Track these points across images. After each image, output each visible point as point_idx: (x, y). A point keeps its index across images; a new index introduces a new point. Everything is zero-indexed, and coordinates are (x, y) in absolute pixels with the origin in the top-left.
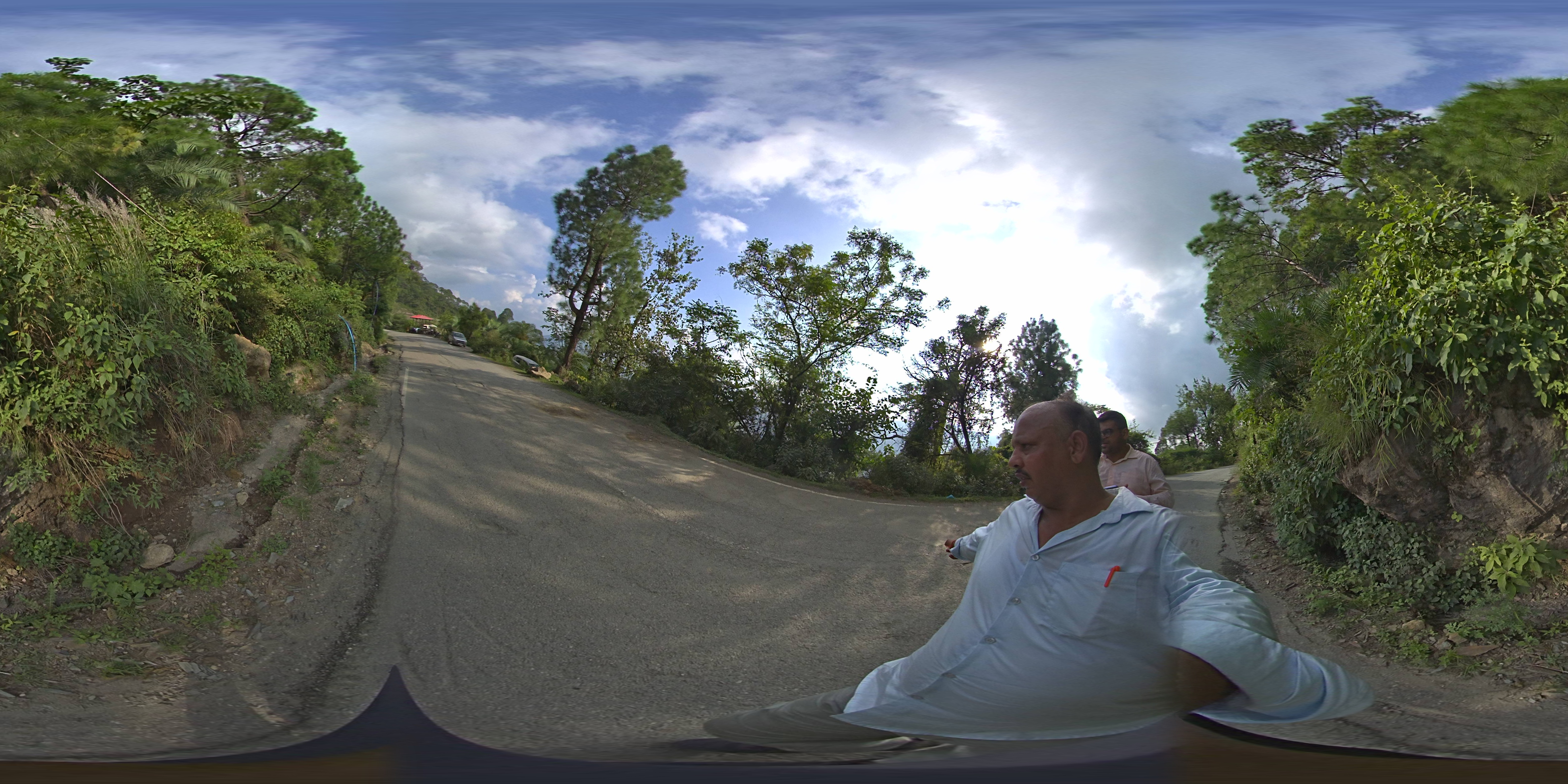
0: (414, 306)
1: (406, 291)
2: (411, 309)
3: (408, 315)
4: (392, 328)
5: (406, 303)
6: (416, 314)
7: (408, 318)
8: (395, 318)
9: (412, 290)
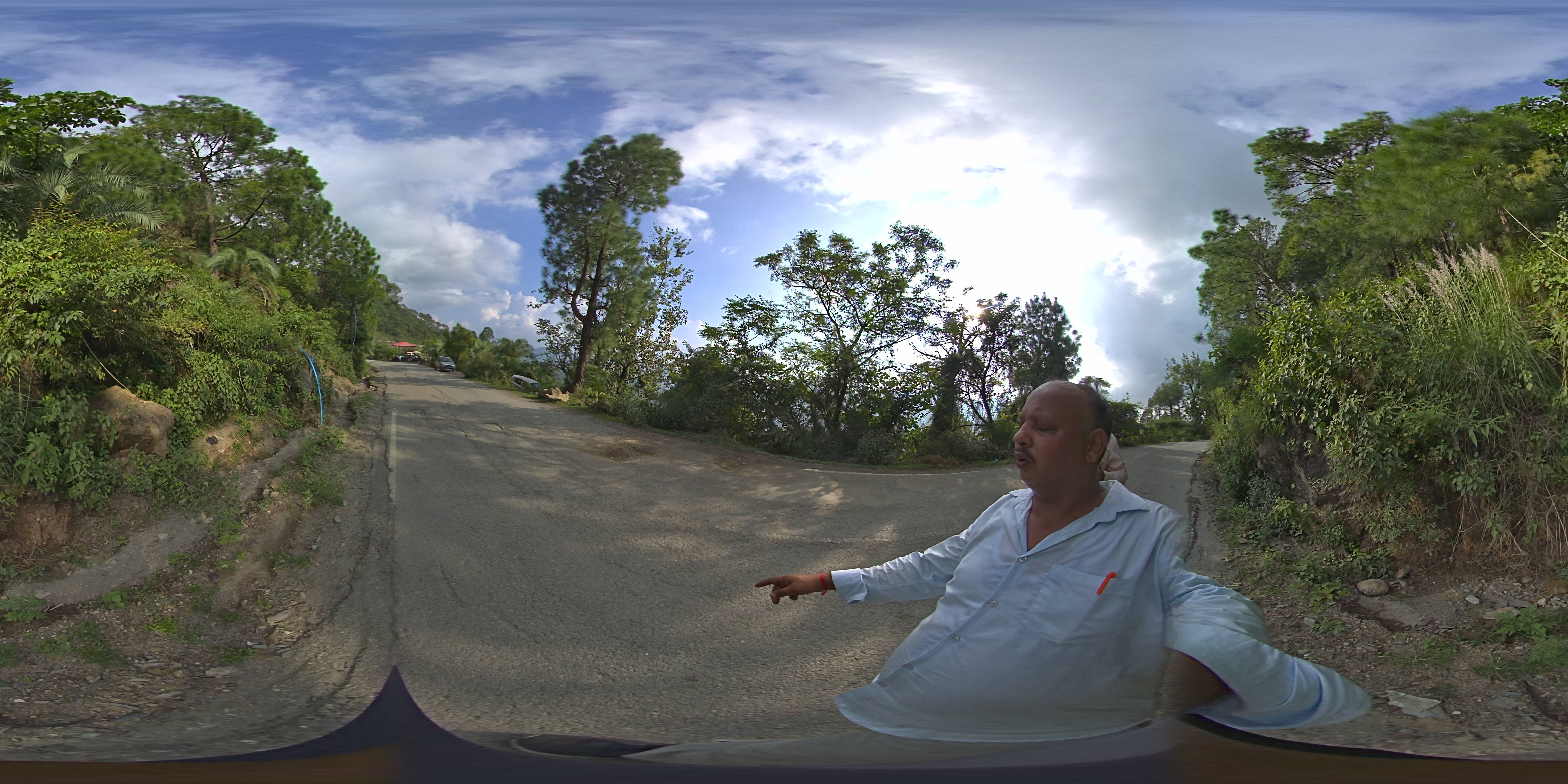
0: (394, 334)
1: (386, 320)
2: (392, 337)
3: (390, 343)
4: (376, 358)
5: (387, 331)
6: (397, 342)
7: (390, 347)
8: (377, 347)
9: (391, 318)
